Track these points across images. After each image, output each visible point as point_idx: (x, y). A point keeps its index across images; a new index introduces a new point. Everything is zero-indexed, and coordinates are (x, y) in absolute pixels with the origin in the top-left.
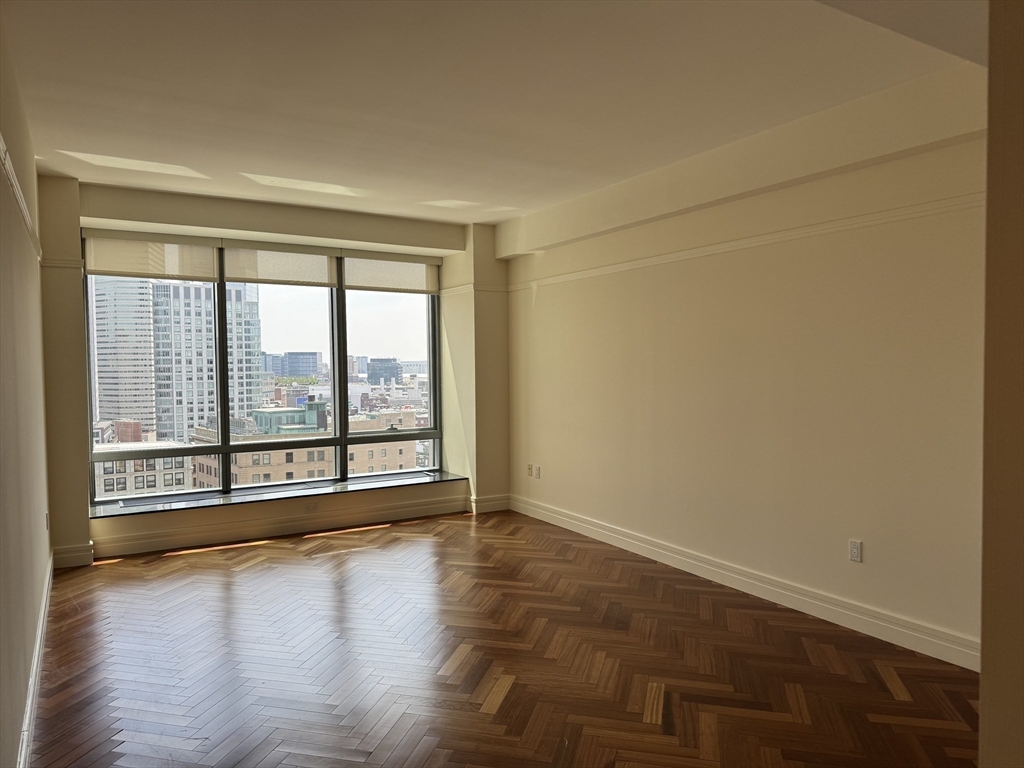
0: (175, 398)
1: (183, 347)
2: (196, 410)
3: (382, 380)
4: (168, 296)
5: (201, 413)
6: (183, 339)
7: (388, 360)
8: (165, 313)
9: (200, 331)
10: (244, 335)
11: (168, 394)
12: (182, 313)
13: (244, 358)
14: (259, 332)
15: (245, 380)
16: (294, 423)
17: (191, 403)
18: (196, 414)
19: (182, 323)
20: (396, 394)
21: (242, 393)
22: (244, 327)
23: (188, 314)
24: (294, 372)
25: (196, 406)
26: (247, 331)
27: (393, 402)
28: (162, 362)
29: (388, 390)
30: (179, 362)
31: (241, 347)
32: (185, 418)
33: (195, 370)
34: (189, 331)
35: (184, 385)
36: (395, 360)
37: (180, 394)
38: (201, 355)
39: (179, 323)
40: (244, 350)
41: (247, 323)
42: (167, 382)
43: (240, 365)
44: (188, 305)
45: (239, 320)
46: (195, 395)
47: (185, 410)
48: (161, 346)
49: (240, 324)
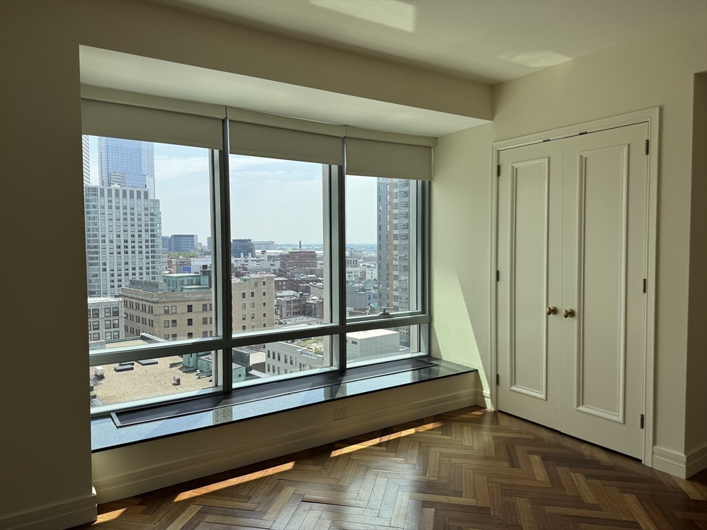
0: (102, 267)
1: (107, 231)
2: (116, 275)
3: (242, 254)
4: (96, 195)
5: (119, 277)
6: (107, 225)
7: (245, 241)
8: (94, 207)
9: (119, 220)
10: (150, 222)
11: (97, 264)
12: (106, 207)
13: (150, 238)
14: (160, 221)
15: (150, 254)
16: (192, 285)
17: (113, 270)
18: (116, 278)
19: (106, 214)
20: (252, 265)
21: (148, 263)
22: (149, 217)
23: (110, 207)
24: (178, 249)
25: (116, 273)
26: (152, 220)
27: (251, 270)
28: (92, 241)
29: (246, 261)
30: (104, 241)
31: (148, 231)
32: (108, 281)
33: (115, 247)
34: (111, 220)
35: (108, 258)
36: (250, 240)
37: (105, 264)
38: (119, 236)
39: (104, 214)
40: (150, 233)
41: (152, 214)
42: (96, 256)
43: (147, 244)
44: (110, 201)
45: (146, 212)
46: (116, 265)
47: (109, 275)
48: (91, 230)
49: (147, 215)
